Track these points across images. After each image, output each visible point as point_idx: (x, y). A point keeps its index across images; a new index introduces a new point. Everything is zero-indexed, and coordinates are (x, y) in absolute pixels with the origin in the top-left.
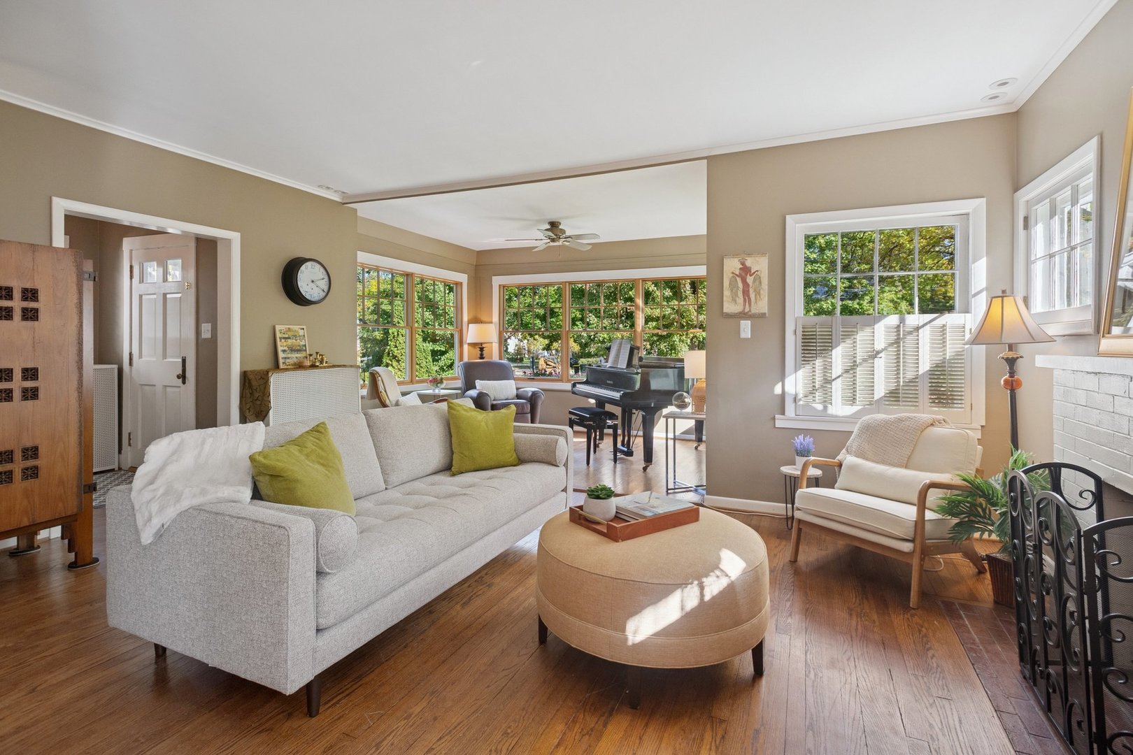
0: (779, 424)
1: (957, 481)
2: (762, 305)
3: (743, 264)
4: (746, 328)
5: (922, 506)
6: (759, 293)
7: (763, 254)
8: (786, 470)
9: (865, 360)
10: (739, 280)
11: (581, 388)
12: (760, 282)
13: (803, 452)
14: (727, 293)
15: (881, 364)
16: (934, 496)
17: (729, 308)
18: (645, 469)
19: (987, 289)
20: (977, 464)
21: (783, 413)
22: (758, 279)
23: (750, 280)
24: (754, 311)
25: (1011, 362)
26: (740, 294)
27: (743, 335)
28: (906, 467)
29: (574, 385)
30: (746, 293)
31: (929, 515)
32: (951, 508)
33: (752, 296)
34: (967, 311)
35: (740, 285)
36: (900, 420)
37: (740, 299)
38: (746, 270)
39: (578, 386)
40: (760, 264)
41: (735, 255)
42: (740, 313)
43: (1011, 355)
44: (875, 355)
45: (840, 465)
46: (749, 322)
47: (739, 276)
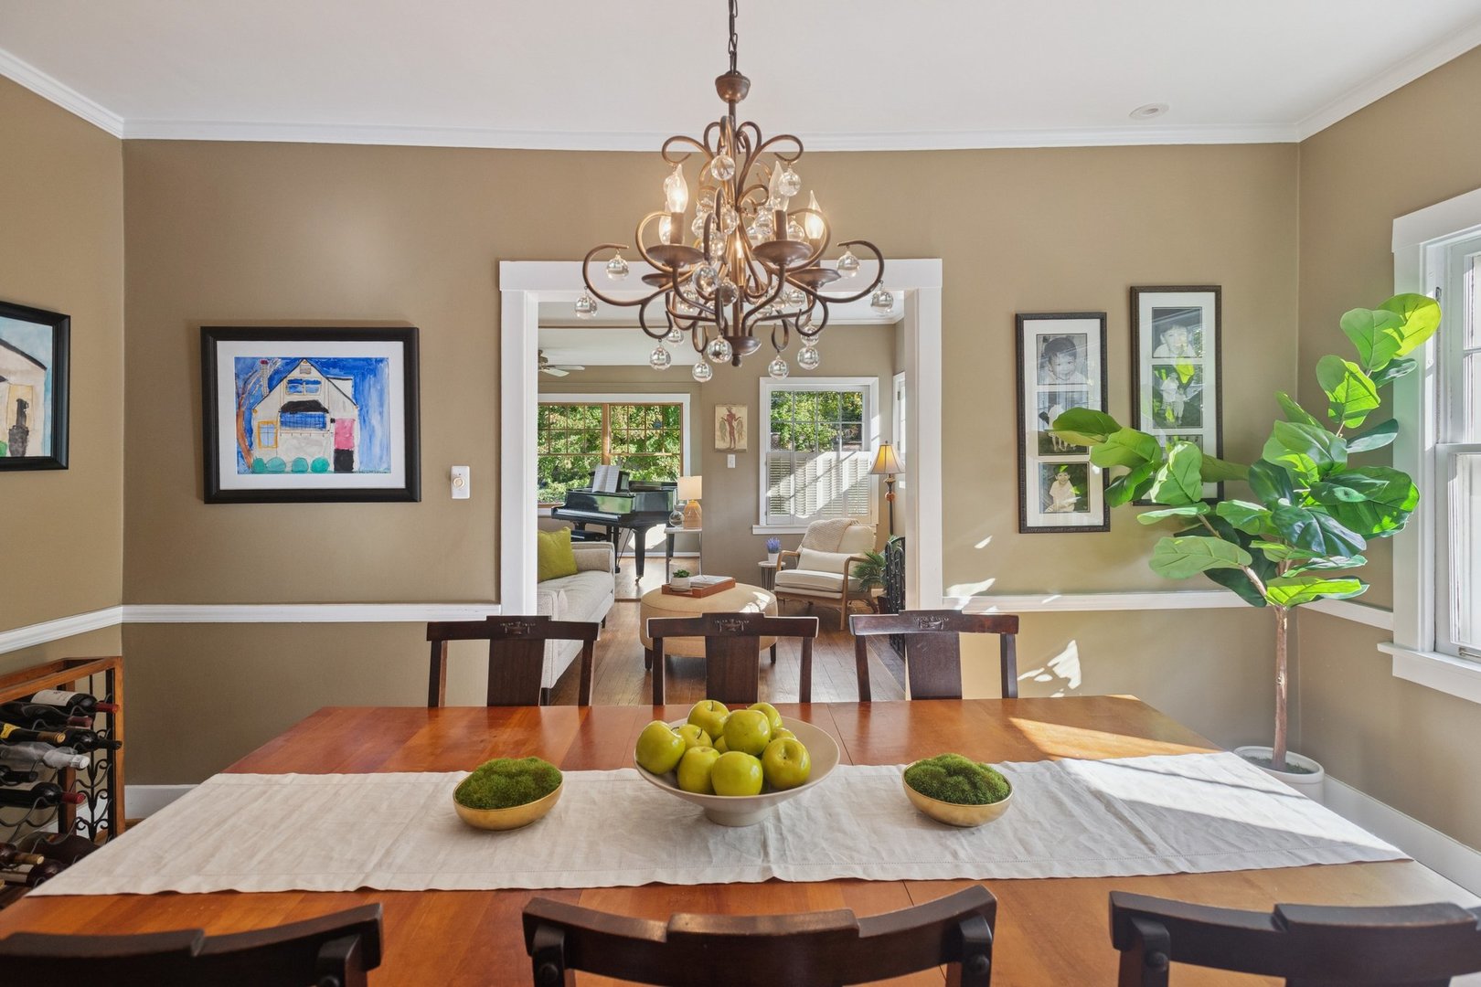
0: (755, 532)
1: (865, 557)
2: (743, 444)
3: (729, 411)
4: (732, 459)
5: (846, 574)
6: (741, 434)
7: (744, 405)
8: (762, 564)
9: (810, 483)
10: (727, 423)
11: (560, 511)
12: (742, 427)
13: (773, 550)
14: (718, 433)
15: (820, 485)
16: (852, 566)
17: (720, 444)
18: (637, 581)
19: (879, 436)
20: (874, 547)
21: (758, 523)
22: (740, 424)
23: (735, 424)
24: (737, 447)
25: (890, 484)
26: (728, 434)
27: (729, 466)
28: (837, 552)
29: (555, 510)
30: (732, 434)
31: (849, 578)
32: (860, 573)
33: (736, 436)
34: (868, 450)
35: (728, 427)
36: (833, 523)
37: (728, 439)
38: (731, 417)
39: (559, 510)
40: (742, 413)
41: (724, 404)
42: (728, 449)
43: (890, 480)
44: (816, 479)
45: (799, 556)
46: (734, 456)
47: (727, 420)
